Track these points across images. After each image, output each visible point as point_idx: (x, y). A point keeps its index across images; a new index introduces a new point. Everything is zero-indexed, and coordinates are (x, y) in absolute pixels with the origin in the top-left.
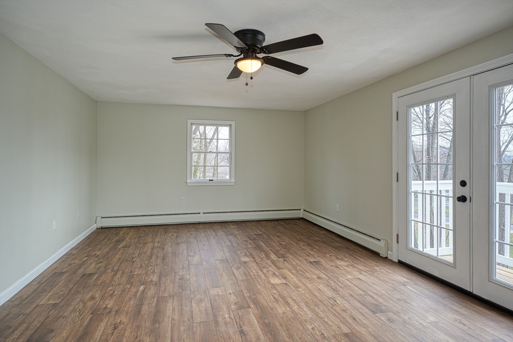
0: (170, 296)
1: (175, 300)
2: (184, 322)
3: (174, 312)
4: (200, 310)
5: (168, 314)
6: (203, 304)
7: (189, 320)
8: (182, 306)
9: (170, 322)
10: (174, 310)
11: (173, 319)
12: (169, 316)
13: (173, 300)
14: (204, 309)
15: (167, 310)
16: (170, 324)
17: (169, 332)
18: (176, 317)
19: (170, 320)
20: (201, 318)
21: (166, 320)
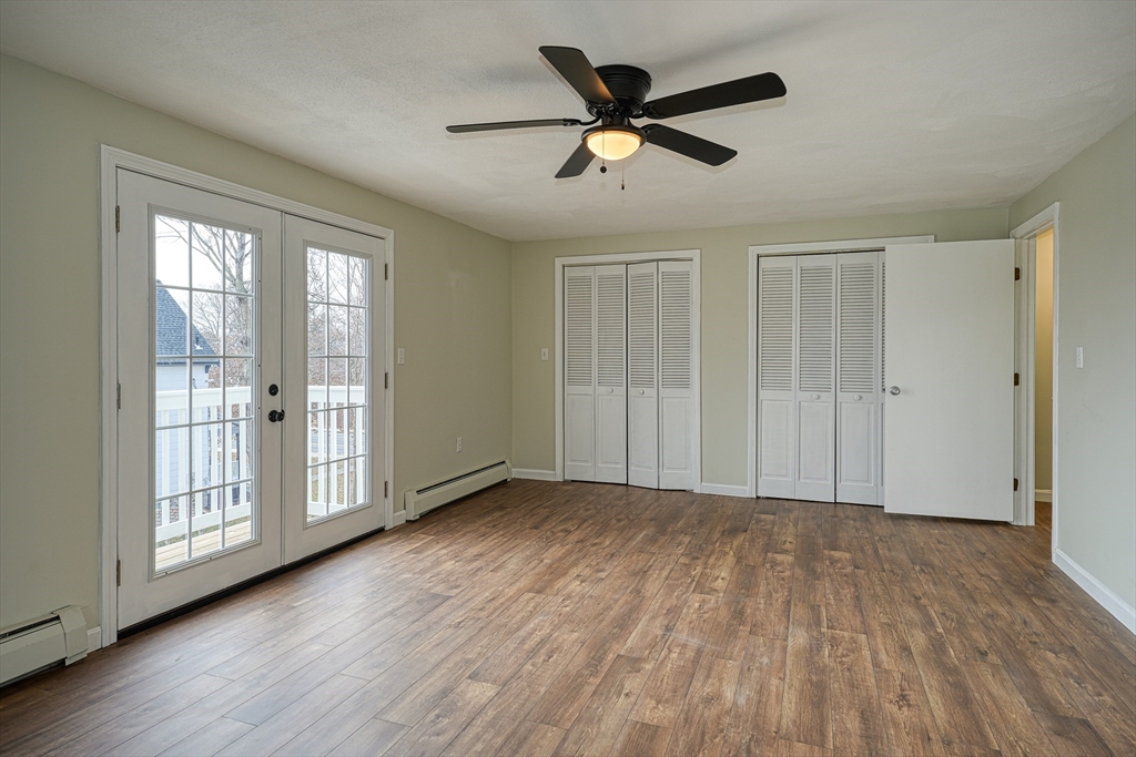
0: (787, 738)
1: (774, 720)
2: (760, 669)
3: (778, 695)
4: (721, 680)
5: (792, 691)
6: (707, 690)
7: (749, 669)
8: (759, 702)
9: (788, 676)
10: (780, 698)
11: (782, 680)
12: (789, 688)
13: (779, 723)
14: (710, 681)
15: (796, 703)
16: (788, 672)
17: (789, 662)
18: (774, 681)
19: (787, 680)
20: (725, 666)
21: (796, 683)
